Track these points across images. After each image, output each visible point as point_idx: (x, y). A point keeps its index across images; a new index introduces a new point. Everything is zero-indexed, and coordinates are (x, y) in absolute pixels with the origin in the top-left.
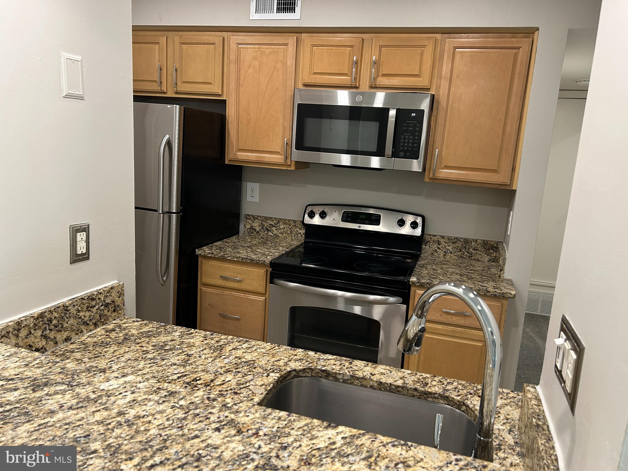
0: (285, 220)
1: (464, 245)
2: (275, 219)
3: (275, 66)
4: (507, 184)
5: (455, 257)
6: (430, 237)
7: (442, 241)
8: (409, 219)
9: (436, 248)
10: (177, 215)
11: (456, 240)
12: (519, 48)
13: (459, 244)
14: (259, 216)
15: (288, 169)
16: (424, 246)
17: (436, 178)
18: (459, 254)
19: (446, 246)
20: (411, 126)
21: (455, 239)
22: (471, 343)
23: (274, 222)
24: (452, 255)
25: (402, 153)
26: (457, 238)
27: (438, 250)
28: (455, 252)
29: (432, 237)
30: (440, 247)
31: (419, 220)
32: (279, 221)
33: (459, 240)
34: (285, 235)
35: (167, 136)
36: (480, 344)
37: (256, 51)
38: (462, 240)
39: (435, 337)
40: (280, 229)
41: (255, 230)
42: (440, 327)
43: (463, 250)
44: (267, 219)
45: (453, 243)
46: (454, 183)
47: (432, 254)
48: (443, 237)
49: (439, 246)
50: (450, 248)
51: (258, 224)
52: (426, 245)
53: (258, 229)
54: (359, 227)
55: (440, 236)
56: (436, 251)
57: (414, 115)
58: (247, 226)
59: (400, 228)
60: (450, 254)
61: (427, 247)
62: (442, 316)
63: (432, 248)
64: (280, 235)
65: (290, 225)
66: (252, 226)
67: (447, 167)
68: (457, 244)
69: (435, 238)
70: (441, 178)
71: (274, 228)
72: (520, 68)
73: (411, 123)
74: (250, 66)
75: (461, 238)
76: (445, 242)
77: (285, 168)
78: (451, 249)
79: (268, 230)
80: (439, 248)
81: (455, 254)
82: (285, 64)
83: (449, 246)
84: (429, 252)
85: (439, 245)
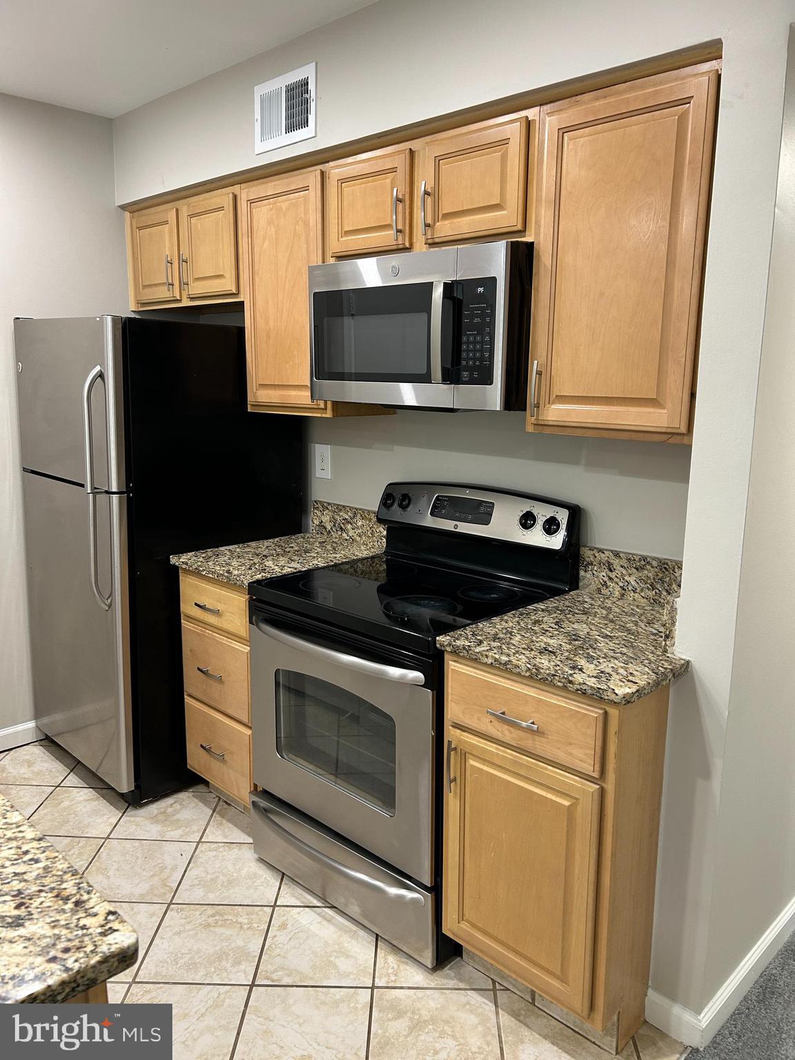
0: (363, 511)
1: (660, 575)
2: (351, 508)
3: (295, 230)
4: (679, 431)
5: (643, 600)
6: (592, 552)
7: (616, 563)
8: (543, 513)
9: (606, 579)
10: (120, 497)
11: (643, 563)
12: (687, 101)
13: (649, 573)
14: (329, 504)
15: (324, 416)
16: (582, 573)
17: (543, 423)
18: (651, 594)
19: (625, 575)
20: (477, 316)
21: (640, 560)
22: (549, 796)
23: (349, 514)
24: (636, 595)
25: (465, 374)
26: (644, 558)
27: (609, 583)
28: (642, 590)
29: (597, 555)
30: (613, 575)
31: (563, 516)
32: (355, 512)
33: (648, 563)
34: (364, 538)
35: (98, 368)
36: (566, 803)
37: (271, 209)
38: (655, 563)
39: (485, 768)
40: (358, 528)
41: (325, 528)
42: (492, 747)
43: (658, 586)
44: (340, 508)
45: (637, 569)
46: (579, 433)
47: (599, 590)
48: (617, 554)
49: (610, 574)
50: (632, 580)
51: (328, 518)
52: (586, 571)
53: (329, 528)
54: (456, 527)
55: (612, 551)
56: (605, 584)
57: (481, 290)
58: (315, 522)
59: (525, 532)
60: (632, 594)
61: (589, 575)
62: (493, 723)
63: (597, 577)
64: (358, 539)
65: (370, 520)
66: (322, 522)
67: (562, 399)
68: (646, 572)
69: (602, 555)
70: (551, 423)
71: (349, 526)
72: (693, 149)
73: (477, 309)
74: (264, 238)
75: (654, 559)
76: (622, 567)
77: (319, 415)
78: (633, 583)
79: (341, 528)
80: (610, 579)
81: (643, 594)
82: (306, 224)
83: (630, 575)
84: (593, 587)
85: (611, 571)
